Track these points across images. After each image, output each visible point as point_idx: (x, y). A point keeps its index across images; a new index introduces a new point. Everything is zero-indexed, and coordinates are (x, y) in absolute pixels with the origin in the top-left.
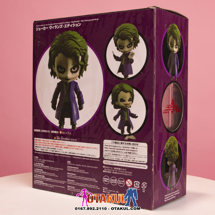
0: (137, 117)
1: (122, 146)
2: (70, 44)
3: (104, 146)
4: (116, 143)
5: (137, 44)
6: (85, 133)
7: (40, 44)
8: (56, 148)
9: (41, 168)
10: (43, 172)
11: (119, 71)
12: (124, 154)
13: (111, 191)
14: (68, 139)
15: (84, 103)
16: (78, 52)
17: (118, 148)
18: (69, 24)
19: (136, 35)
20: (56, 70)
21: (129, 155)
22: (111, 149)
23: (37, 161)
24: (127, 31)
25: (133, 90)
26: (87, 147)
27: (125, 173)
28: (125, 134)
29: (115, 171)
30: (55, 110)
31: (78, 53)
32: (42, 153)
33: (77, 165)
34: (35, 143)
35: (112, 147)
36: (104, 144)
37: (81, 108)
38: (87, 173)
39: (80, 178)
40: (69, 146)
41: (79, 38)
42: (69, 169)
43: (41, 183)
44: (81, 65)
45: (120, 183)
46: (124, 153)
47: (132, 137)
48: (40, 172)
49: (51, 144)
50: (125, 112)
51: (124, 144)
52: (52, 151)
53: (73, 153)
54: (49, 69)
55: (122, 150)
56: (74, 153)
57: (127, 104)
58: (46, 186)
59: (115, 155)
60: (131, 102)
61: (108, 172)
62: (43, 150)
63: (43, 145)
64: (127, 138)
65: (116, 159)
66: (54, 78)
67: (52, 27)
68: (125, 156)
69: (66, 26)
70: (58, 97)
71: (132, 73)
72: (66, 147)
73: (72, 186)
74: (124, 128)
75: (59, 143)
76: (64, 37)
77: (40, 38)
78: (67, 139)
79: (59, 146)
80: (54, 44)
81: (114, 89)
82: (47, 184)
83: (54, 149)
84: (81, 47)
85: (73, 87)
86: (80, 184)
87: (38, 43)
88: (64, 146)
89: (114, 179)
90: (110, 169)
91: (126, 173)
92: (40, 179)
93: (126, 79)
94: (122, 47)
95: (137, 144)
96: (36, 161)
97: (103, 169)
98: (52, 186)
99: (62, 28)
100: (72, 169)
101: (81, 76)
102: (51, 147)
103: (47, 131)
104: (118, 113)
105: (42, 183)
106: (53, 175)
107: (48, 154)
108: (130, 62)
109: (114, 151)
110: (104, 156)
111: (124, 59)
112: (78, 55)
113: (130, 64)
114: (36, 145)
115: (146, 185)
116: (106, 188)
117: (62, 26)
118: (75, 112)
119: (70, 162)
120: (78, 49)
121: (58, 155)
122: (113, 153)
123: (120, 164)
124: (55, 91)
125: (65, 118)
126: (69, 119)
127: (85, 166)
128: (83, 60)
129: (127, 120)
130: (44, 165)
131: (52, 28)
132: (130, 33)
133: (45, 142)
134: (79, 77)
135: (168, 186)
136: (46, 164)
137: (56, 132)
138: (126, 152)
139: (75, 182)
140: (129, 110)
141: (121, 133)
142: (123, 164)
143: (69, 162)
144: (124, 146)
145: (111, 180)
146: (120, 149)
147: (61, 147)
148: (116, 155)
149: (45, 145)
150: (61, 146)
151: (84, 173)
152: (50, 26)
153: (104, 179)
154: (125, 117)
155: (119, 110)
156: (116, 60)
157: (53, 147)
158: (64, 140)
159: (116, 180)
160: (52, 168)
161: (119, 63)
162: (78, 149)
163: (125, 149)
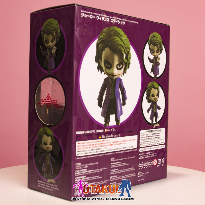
1: (152, 133)
2: (116, 40)
3: (140, 136)
4: (148, 131)
6: (127, 127)
7: (86, 32)
8: (101, 148)
9: (84, 174)
10: (86, 179)
16: (123, 49)
20: (103, 65)
29: (147, 156)
30: (101, 108)
34: (77, 148)
42: (112, 166)
44: (125, 62)
54: (96, 63)
57: (155, 99)
62: (87, 153)
63: (87, 148)
66: (101, 73)
67: (100, 17)
68: (154, 141)
70: (104, 94)
72: (111, 144)
75: (103, 142)
77: (86, 26)
78: (111, 136)
79: (104, 145)
80: (101, 36)
86: (121, 177)
87: (84, 31)
89: (146, 162)
90: (144, 155)
96: (77, 169)
97: (139, 156)
99: (109, 21)
100: (115, 165)
101: (125, 73)
102: (96, 148)
103: (92, 131)
104: (150, 107)
106: (96, 177)
110: (140, 145)
112: (123, 52)
114: (78, 150)
117: (109, 20)
120: (123, 47)
121: (102, 155)
124: (102, 88)
126: (114, 115)
128: (127, 58)
130: (87, 170)
131: (99, 19)
132: (158, 41)
133: (89, 144)
134: (123, 74)
137: (101, 131)
139: (117, 177)
143: (113, 159)
147: (106, 146)
149: (89, 148)
150: (105, 144)
151: (125, 165)
155: (151, 103)
156: (150, 62)
157: (98, 148)
158: (109, 138)
163: (153, 135)
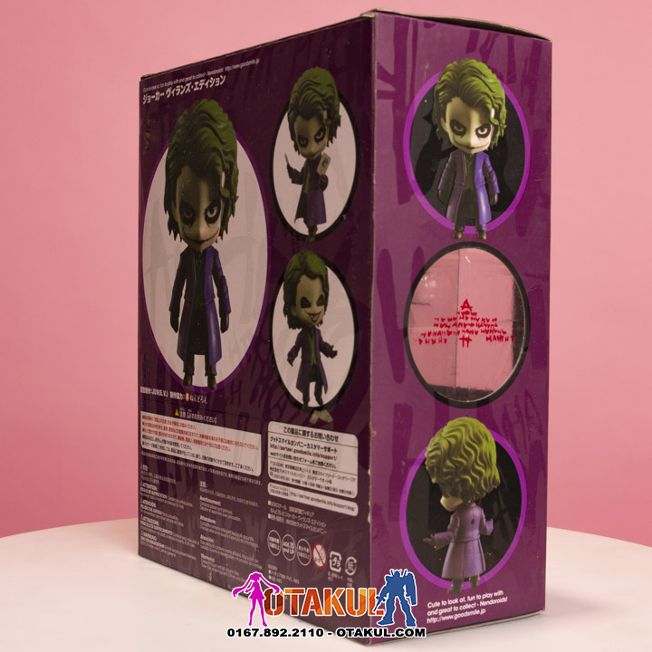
0: (336, 353)
1: (305, 441)
2: (204, 137)
3: (269, 442)
4: (292, 431)
5: (336, 128)
6: (233, 400)
7: (149, 140)
8: (180, 442)
9: (152, 498)
10: (156, 511)
11: (298, 215)
12: (309, 468)
13: (284, 577)
14: (202, 418)
15: (230, 312)
16: (218, 160)
17: (296, 448)
18: (202, 78)
19: (334, 101)
20: (177, 215)
21: (320, 470)
22: (283, 449)
23: (145, 478)
24: (315, 91)
25: (326, 270)
26: (237, 441)
27: (311, 524)
29: (291, 518)
30: (176, 332)
32: (154, 456)
33: (218, 494)
34: (142, 426)
35: (284, 445)
36: (269, 436)
38: (237, 519)
39: (223, 533)
40: (203, 437)
41: (221, 121)
42: (202, 504)
43: (152, 542)
44: (224, 198)
45: (301, 555)
46: (309, 463)
48: (152, 510)
49: (170, 429)
50: (310, 339)
51: (310, 436)
52: (172, 450)
53: (209, 459)
54: (166, 213)
55: (306, 453)
56: (212, 460)
57: (314, 315)
58: (162, 551)
59: (291, 467)
60: (323, 307)
61: (278, 519)
62: (156, 446)
63: (156, 433)
64: (315, 417)
65: (293, 480)
66: (175, 239)
67: (172, 90)
68: (311, 474)
69: (198, 86)
70: (182, 294)
71: (324, 220)
72: (198, 439)
73: (210, 556)
74: (309, 387)
75: (184, 429)
76: (193, 118)
78: (198, 416)
79: (185, 436)
80: (175, 139)
81: (289, 268)
82: (163, 546)
83: (175, 444)
84: (224, 147)
85: (209, 266)
86: (224, 550)
87: (146, 138)
88: (194, 438)
89: (289, 540)
90: (282, 510)
91: (313, 526)
92: (150, 530)
93: (313, 239)
94: (305, 142)
95: (337, 438)
96: (143, 478)
97: (268, 509)
98: (172, 552)
99: (189, 91)
100: (209, 506)
101: (225, 232)
102: (170, 440)
103: (163, 393)
104: (297, 342)
105: (154, 543)
106: (174, 520)
107: (165, 459)
108: (321, 186)
109: (290, 457)
110: (269, 471)
111: (308, 176)
112: (220, 169)
113: (320, 191)
114: (144, 433)
116: (274, 568)
117: (190, 88)
118: (214, 339)
119: (204, 484)
120: (219, 153)
121: (182, 464)
122: (287, 463)
123: (302, 497)
124: (177, 278)
125: (196, 356)
127: (232, 497)
128: (228, 183)
129: (314, 364)
130: (158, 491)
131: (171, 95)
132: (321, 95)
133: (159, 424)
134: (221, 235)
135: (443, 575)
136: (161, 487)
137: (178, 396)
138: (314, 462)
139: (215, 544)
140: (319, 331)
141: (303, 403)
142: (308, 498)
144: (310, 442)
145: (284, 544)
146: (301, 452)
147: (189, 440)
148: (293, 468)
149: (160, 434)
150: (188, 437)
151: (232, 517)
152: (167, 88)
153: (270, 538)
154: (310, 352)
155: (298, 331)
156: (293, 182)
157: (174, 441)
158: (194, 420)
159: (293, 544)
160: (172, 501)
162: (219, 447)
163: (311, 451)
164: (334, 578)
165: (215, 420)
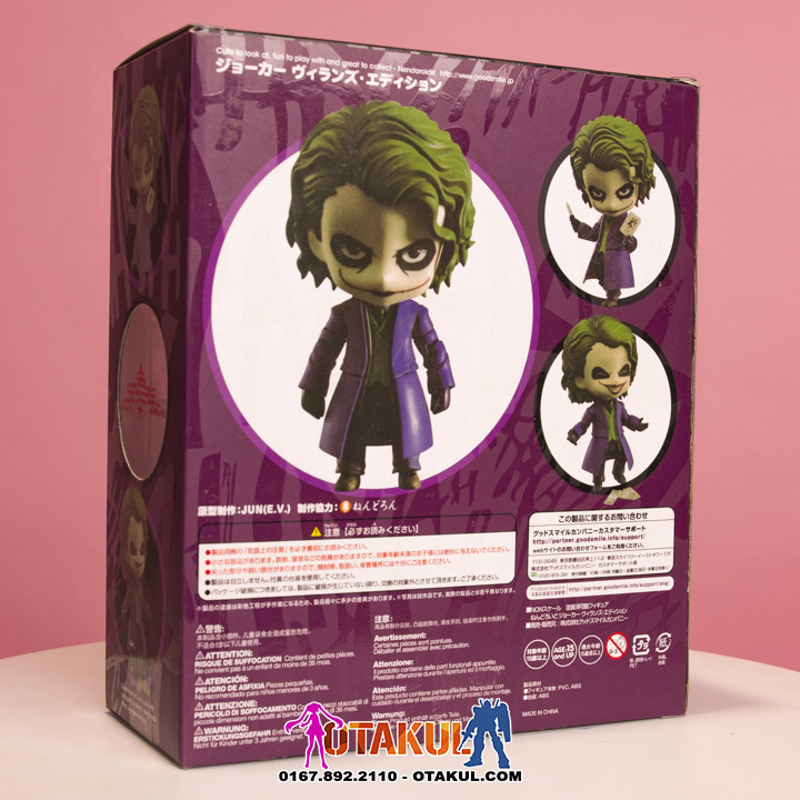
0: (646, 426)
5: (649, 189)
11: (589, 276)
12: (600, 555)
13: (554, 688)
14: (382, 530)
15: (453, 386)
17: (581, 536)
18: (389, 73)
19: (645, 160)
21: (619, 554)
22: (558, 541)
23: (212, 646)
24: (617, 142)
25: (634, 338)
26: (465, 548)
27: (603, 616)
28: (605, 485)
31: (431, 195)
32: (246, 606)
33: (420, 624)
35: (560, 537)
36: (531, 531)
37: (440, 405)
38: (461, 645)
39: (428, 671)
40: (385, 555)
41: (435, 139)
43: (233, 736)
45: (587, 654)
46: (601, 550)
47: (629, 494)
48: (234, 688)
49: (294, 559)
50: (607, 413)
51: (604, 520)
52: (299, 588)
53: (400, 582)
55: (596, 539)
56: (406, 582)
58: (265, 740)
59: (570, 560)
60: (628, 378)
61: (544, 625)
64: (612, 498)
65: (573, 574)
69: (376, 80)
71: (632, 285)
73: (392, 711)
74: (603, 466)
76: (368, 122)
81: (573, 334)
82: (268, 732)
83: (310, 577)
84: (443, 175)
85: (405, 324)
88: (361, 560)
91: (607, 617)
92: (228, 720)
93: (613, 304)
94: (601, 195)
95: (645, 515)
105: (242, 736)
107: (280, 604)
108: (626, 246)
109: (569, 549)
111: (606, 233)
113: (624, 252)
115: (668, 639)
116: (535, 684)
118: (414, 422)
119: (386, 618)
122: (564, 557)
123: (589, 589)
127: (453, 621)
129: (612, 440)
136: (264, 649)
138: (609, 547)
140: (622, 404)
141: (593, 484)
142: (599, 588)
144: (603, 526)
145: (556, 650)
146: (588, 540)
148: (575, 560)
152: (295, 64)
153: (529, 651)
154: (606, 428)
159: (572, 646)
160: (297, 661)
161: (590, 246)
162: (425, 562)
164: (639, 663)
165: (416, 528)
